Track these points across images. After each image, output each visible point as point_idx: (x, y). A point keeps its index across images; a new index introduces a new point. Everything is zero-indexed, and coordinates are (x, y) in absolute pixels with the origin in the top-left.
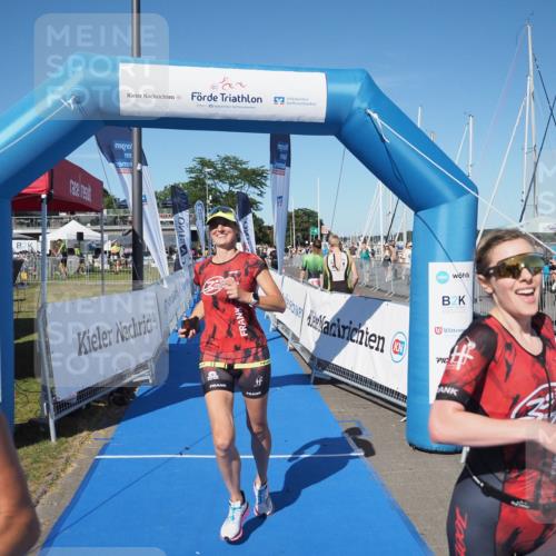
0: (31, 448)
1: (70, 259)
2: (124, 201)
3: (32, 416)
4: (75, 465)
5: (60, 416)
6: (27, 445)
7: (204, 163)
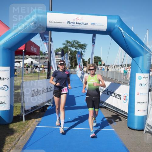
0: (18, 123)
1: (29, 69)
2: (45, 52)
3: (18, 114)
4: (30, 129)
5: (26, 114)
6: (17, 122)
7: (68, 42)
